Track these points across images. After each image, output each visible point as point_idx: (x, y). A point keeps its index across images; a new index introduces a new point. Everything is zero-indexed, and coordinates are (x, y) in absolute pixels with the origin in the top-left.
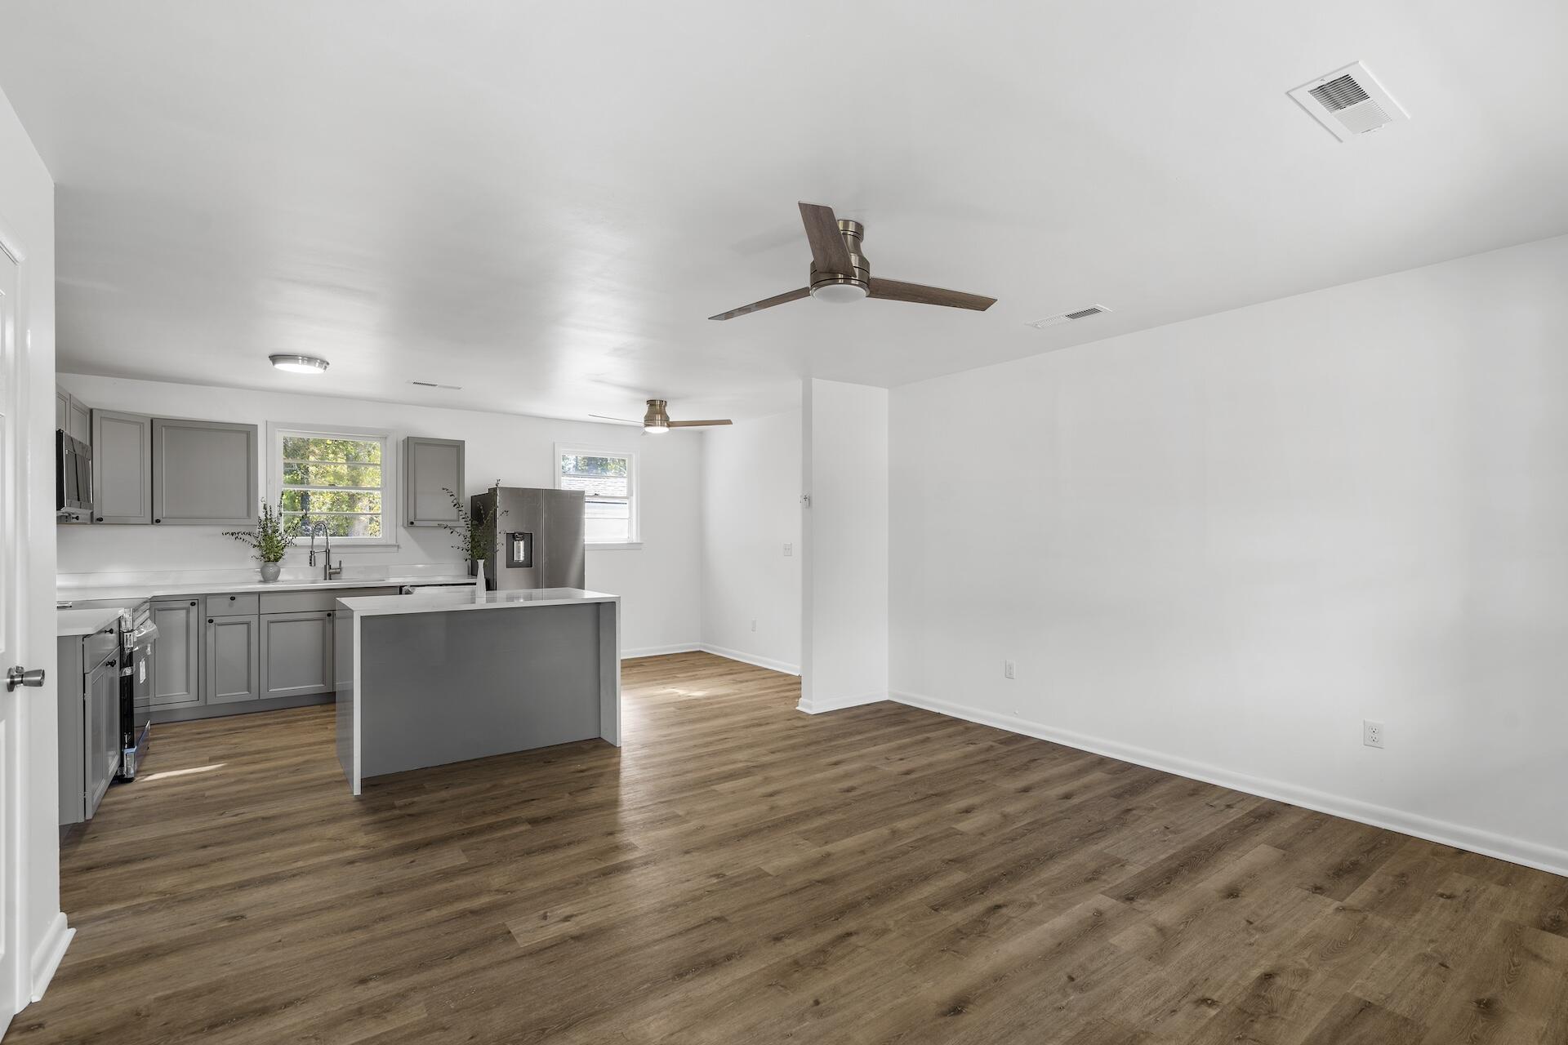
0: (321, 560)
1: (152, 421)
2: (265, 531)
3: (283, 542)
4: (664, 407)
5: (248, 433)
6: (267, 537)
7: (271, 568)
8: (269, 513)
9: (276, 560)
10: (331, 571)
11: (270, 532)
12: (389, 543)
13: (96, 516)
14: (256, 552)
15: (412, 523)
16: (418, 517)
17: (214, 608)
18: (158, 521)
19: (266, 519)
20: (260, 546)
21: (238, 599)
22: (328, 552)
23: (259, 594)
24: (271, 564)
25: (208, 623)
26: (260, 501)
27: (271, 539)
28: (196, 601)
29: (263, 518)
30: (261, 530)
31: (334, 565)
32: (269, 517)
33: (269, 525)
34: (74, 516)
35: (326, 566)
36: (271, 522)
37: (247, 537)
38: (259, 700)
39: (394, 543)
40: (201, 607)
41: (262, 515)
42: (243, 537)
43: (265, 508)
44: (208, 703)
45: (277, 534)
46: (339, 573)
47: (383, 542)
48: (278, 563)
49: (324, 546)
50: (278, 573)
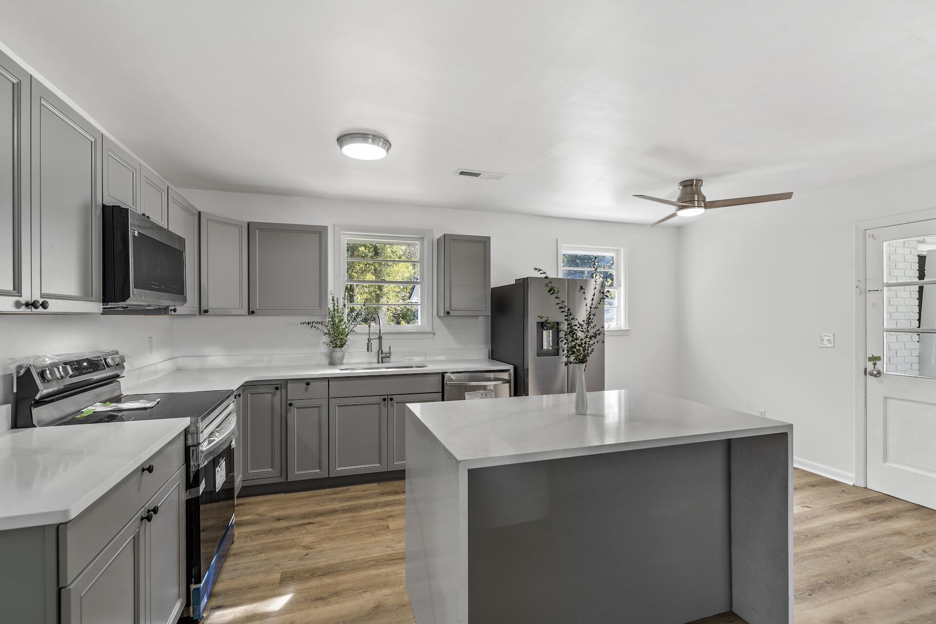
0: (375, 344)
1: (248, 224)
2: (333, 321)
3: (347, 330)
4: (700, 186)
5: (320, 234)
6: (335, 326)
7: (338, 353)
8: (336, 305)
9: (342, 346)
10: (383, 355)
11: (337, 321)
12: (427, 330)
13: (204, 307)
14: (326, 339)
15: (448, 313)
16: (453, 307)
17: (293, 392)
18: (253, 312)
19: (334, 310)
20: (329, 334)
21: (313, 385)
22: (380, 338)
23: (328, 379)
24: (338, 349)
25: (288, 407)
26: (329, 294)
27: (338, 327)
28: (279, 386)
29: (332, 309)
30: (330, 319)
31: (385, 349)
32: (336, 308)
33: (336, 315)
34: (173, 308)
35: (378, 351)
36: (338, 312)
37: (319, 326)
38: (329, 478)
39: (431, 331)
40: (284, 391)
41: (331, 306)
42: (317, 325)
43: (333, 300)
44: (288, 481)
45: (342, 323)
46: (389, 357)
47: (421, 330)
48: (343, 349)
49: (377, 334)
50: (343, 357)
